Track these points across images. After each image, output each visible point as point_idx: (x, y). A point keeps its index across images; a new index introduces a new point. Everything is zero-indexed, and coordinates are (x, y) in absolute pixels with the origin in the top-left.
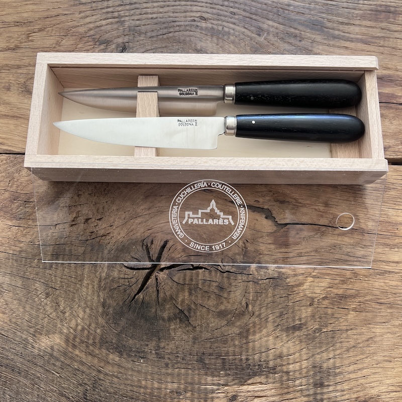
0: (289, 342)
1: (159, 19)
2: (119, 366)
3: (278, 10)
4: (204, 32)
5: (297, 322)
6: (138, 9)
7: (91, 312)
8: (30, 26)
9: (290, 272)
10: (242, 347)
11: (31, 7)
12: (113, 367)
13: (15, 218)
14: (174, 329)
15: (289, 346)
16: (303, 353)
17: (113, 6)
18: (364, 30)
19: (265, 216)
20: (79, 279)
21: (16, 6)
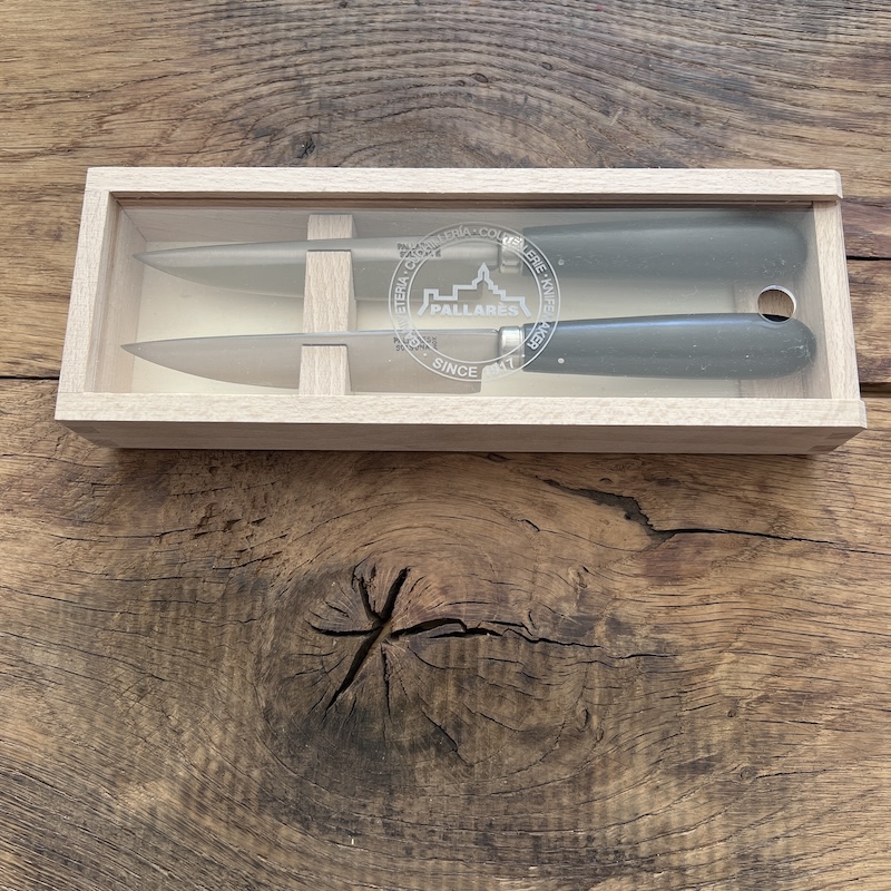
0: (684, 800)
1: (385, 81)
2: (302, 853)
3: (648, 59)
4: (484, 108)
5: (702, 754)
6: (339, 59)
7: (240, 731)
8: (104, 100)
9: (685, 642)
10: (577, 811)
11: (107, 59)
12: (288, 854)
13: (71, 521)
14: (425, 770)
15: (682, 807)
16: (715, 824)
17: (284, 55)
18: (839, 99)
19: (624, 513)
20: (212, 658)
21: (73, 57)
